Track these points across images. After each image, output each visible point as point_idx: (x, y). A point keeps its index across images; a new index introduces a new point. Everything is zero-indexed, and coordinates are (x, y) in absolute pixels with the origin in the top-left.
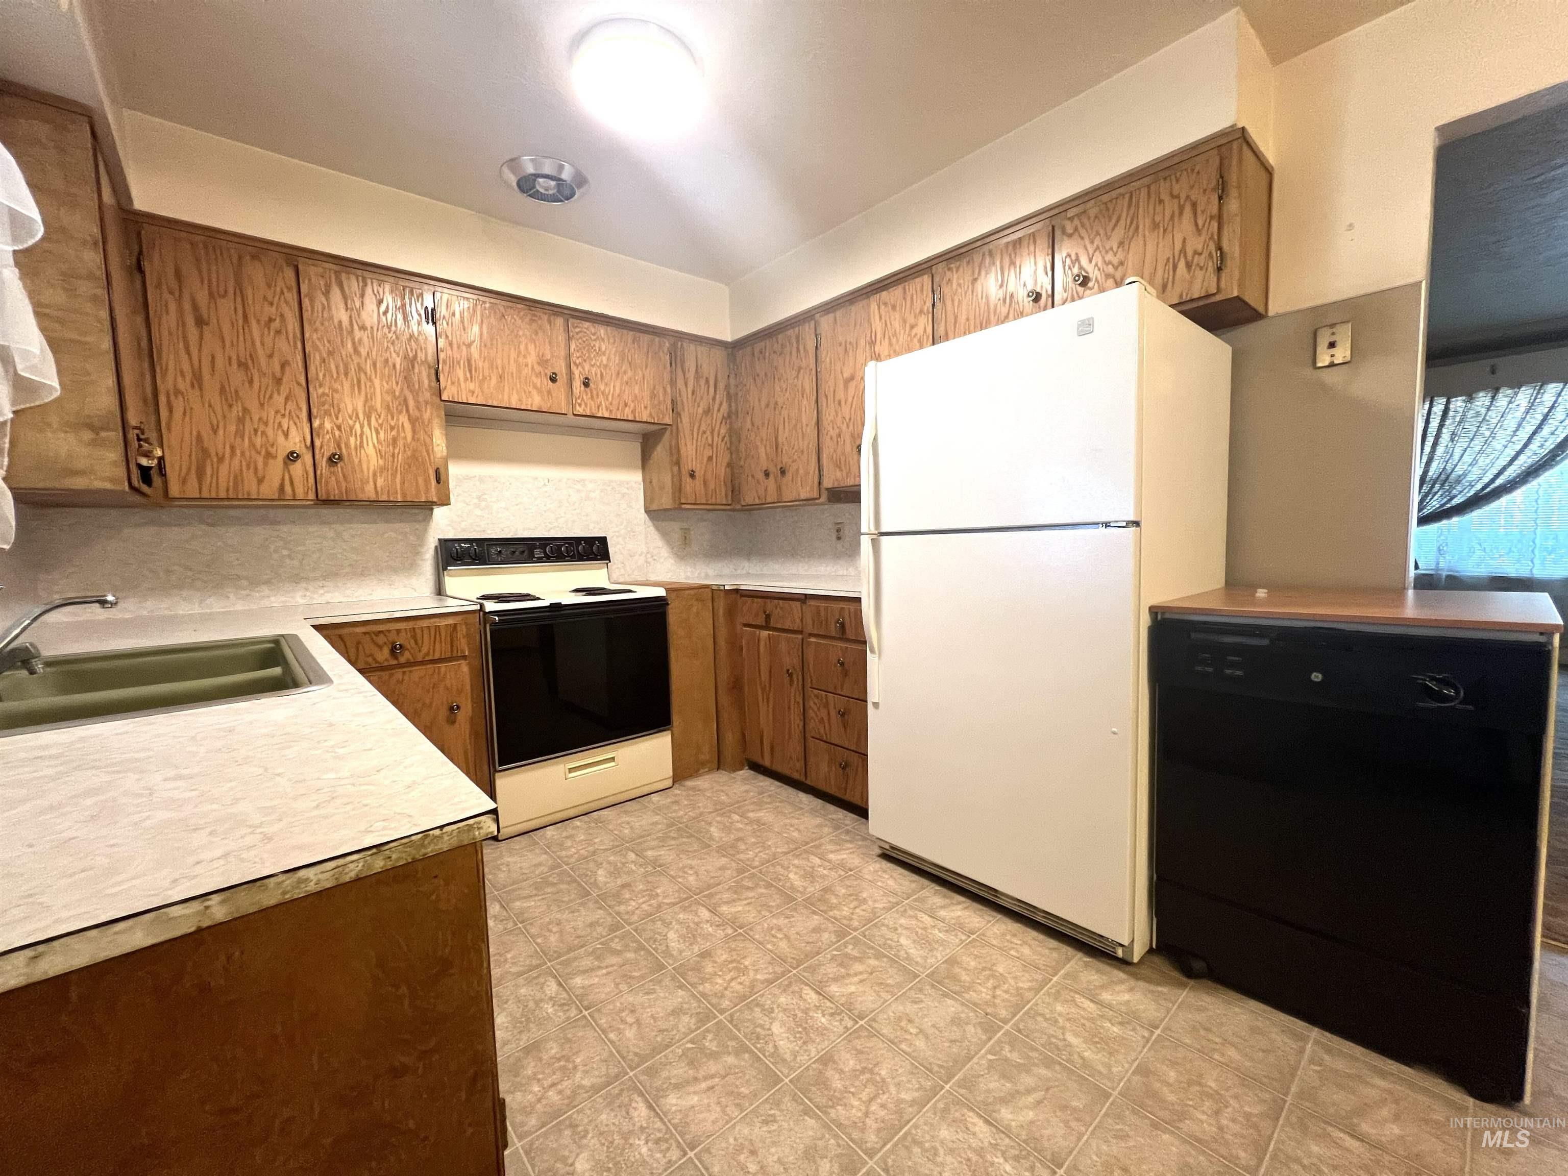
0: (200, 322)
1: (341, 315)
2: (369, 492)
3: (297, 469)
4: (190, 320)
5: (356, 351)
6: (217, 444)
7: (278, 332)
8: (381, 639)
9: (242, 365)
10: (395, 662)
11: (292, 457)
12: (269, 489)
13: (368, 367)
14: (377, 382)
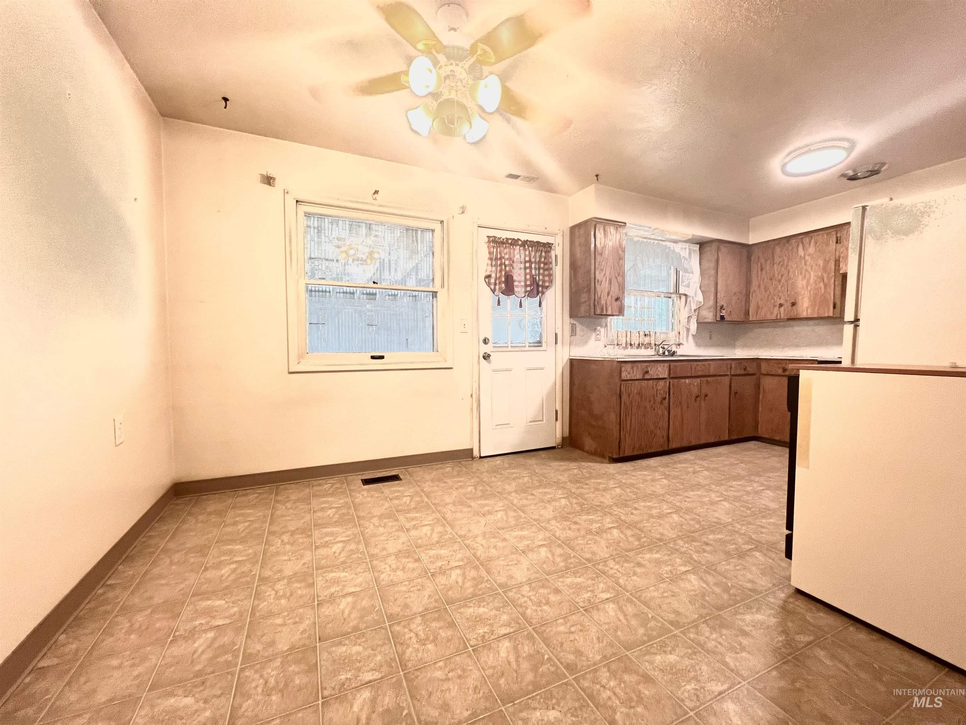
0: (762, 270)
1: (801, 252)
2: (804, 315)
3: (782, 309)
4: (759, 269)
5: (805, 264)
6: (761, 304)
7: (782, 265)
8: (780, 366)
9: (771, 279)
10: (783, 374)
11: (781, 305)
12: (773, 317)
13: (809, 269)
14: (812, 273)
